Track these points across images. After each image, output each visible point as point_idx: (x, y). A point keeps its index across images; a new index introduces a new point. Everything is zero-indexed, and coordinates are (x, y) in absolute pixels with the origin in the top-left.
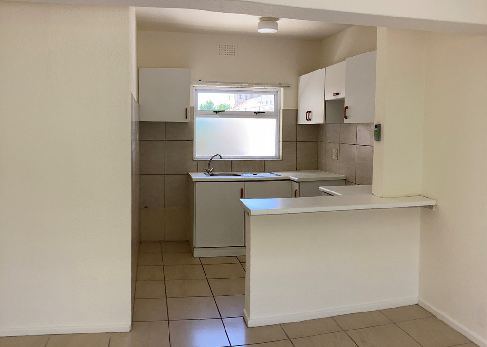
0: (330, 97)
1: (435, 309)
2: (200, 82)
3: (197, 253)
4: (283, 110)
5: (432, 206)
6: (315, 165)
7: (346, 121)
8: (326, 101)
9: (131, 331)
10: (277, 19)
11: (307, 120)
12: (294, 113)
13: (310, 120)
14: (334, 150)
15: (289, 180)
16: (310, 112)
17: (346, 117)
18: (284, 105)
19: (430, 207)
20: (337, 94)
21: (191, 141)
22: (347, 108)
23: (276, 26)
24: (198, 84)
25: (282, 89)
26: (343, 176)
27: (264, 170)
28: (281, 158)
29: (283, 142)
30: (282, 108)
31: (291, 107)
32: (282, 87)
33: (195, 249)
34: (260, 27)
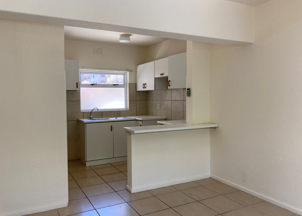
0: (158, 76)
1: (220, 178)
2: (83, 68)
3: (88, 164)
4: (129, 83)
5: (216, 127)
6: (146, 112)
7: (169, 88)
8: (155, 78)
9: (68, 206)
10: (130, 35)
11: (144, 88)
12: (135, 85)
13: (145, 88)
14: (158, 104)
15: (136, 120)
16: (145, 84)
17: (169, 86)
18: (129, 81)
19: (215, 128)
20: (163, 74)
21: (79, 101)
22: (169, 81)
23: (129, 39)
24: (82, 69)
25: (128, 72)
26: (164, 117)
27: (120, 116)
28: (128, 109)
29: (129, 100)
30: (128, 82)
31: (133, 82)
32: (128, 71)
33: (87, 162)
34: (121, 39)
